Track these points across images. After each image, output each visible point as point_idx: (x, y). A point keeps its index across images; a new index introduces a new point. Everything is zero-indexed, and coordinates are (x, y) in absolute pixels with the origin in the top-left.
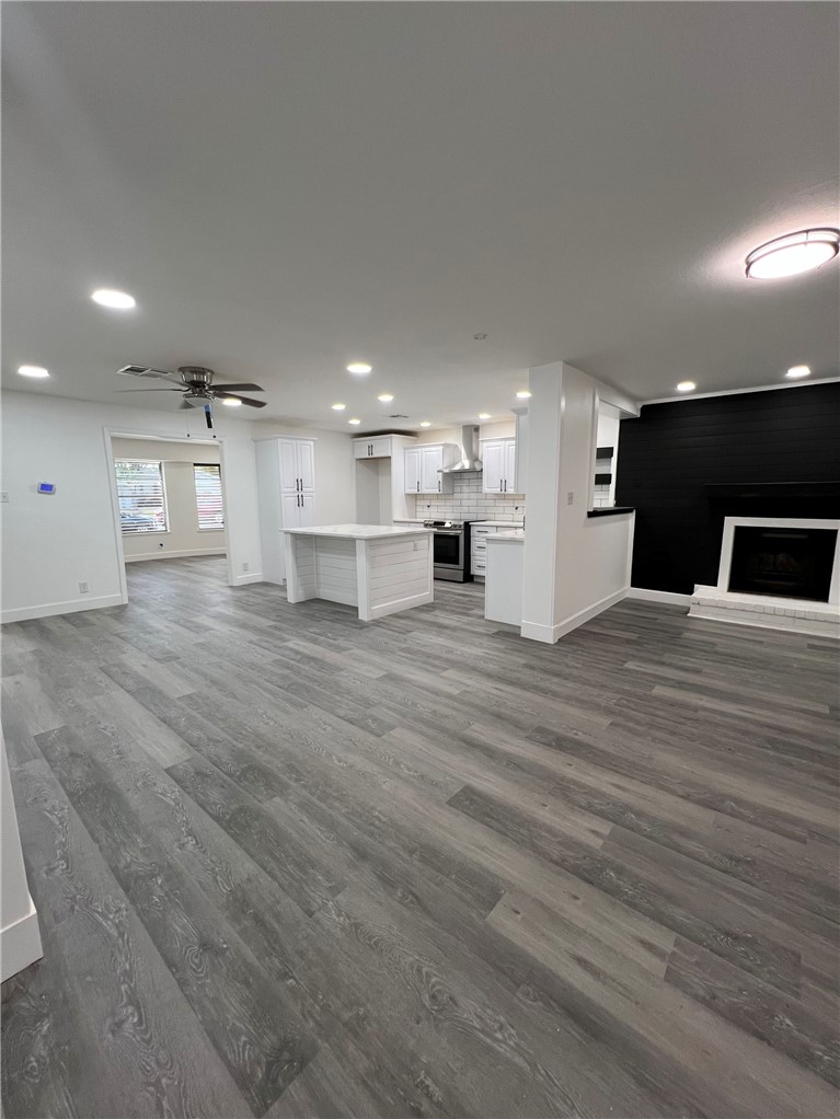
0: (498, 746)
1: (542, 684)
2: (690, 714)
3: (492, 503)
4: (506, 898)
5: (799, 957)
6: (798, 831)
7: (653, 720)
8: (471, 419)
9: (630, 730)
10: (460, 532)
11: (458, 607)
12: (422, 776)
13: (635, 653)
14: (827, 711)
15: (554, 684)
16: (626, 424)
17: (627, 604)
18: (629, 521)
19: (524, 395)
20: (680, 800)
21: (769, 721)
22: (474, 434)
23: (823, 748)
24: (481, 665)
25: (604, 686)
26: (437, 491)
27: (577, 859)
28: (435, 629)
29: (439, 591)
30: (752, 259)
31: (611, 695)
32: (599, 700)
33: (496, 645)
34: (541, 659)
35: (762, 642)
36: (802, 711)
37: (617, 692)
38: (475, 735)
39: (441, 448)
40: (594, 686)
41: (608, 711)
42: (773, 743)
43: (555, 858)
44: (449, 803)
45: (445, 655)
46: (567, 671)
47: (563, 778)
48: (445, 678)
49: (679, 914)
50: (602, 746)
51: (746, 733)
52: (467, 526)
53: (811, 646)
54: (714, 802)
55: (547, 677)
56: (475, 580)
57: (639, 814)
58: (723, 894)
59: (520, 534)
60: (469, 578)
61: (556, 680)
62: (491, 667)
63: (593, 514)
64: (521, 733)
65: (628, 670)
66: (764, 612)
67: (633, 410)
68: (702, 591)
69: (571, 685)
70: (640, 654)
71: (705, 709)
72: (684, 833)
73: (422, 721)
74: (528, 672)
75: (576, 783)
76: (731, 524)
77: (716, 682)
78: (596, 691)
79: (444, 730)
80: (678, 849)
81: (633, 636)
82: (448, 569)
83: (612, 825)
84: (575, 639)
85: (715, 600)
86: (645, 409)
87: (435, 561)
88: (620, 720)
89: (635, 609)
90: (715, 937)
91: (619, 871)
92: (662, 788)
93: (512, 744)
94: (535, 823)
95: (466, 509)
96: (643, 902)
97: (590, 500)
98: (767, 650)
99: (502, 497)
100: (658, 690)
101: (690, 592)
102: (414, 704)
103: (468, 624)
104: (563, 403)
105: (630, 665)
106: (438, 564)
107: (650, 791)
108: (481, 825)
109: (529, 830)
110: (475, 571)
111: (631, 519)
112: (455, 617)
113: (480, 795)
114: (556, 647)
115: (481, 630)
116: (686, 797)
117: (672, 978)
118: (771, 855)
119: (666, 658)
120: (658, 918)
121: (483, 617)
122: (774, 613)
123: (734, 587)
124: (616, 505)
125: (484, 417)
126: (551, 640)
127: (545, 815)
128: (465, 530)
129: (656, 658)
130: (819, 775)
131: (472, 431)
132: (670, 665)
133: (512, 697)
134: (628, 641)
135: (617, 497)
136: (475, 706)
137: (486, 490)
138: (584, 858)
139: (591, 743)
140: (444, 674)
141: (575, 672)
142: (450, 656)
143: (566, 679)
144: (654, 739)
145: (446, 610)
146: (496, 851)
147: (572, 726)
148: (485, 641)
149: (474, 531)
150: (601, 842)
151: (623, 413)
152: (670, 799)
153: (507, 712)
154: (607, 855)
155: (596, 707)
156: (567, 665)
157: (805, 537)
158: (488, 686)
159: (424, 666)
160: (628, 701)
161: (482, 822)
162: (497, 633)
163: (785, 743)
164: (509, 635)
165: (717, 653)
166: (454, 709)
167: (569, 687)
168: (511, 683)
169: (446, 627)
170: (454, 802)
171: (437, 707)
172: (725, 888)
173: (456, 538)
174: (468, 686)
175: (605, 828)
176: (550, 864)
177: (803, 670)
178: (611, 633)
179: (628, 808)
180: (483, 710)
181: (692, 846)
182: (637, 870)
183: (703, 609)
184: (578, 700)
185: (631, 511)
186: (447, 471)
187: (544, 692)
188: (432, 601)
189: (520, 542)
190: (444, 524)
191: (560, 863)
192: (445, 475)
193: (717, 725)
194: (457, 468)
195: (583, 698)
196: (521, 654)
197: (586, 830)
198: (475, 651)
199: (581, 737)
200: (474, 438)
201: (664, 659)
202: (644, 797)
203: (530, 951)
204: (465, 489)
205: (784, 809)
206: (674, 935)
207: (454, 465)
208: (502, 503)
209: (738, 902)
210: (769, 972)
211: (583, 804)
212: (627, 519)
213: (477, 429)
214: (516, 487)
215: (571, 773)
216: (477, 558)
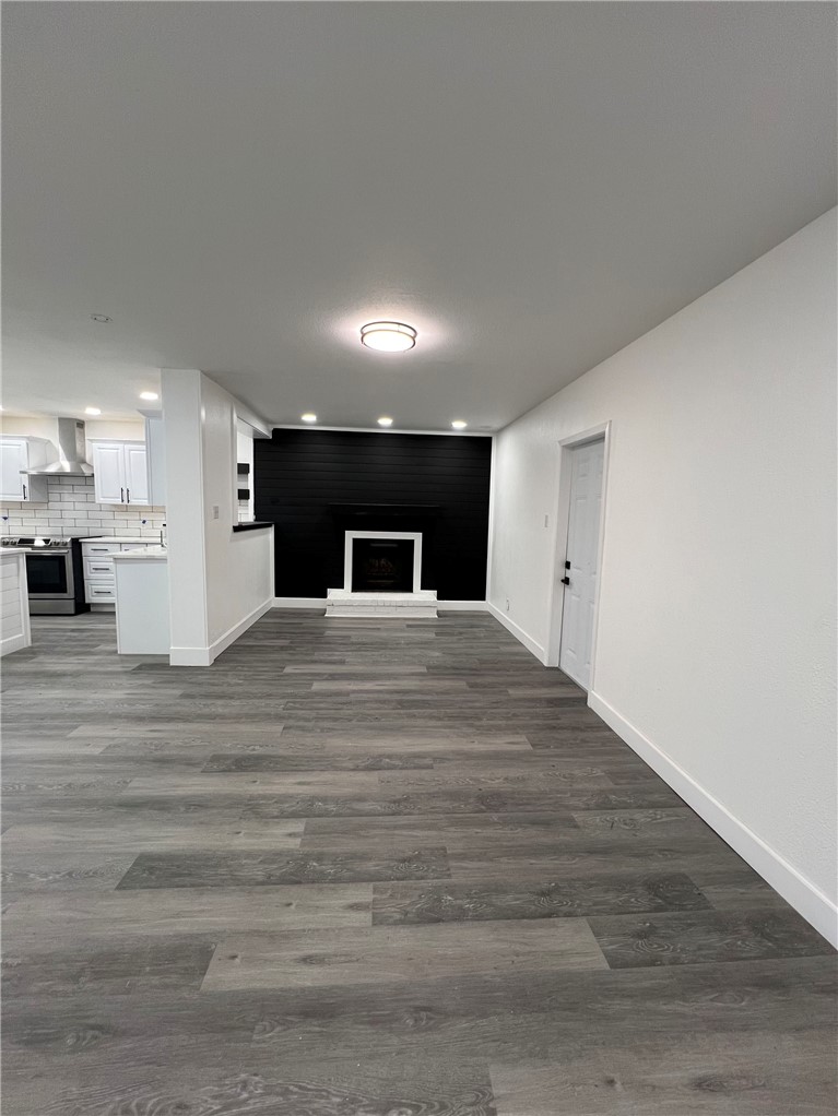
0: (172, 793)
1: (206, 711)
2: (343, 699)
3: (110, 515)
4: (220, 951)
5: (444, 849)
6: (428, 761)
7: (318, 714)
8: (73, 411)
9: (303, 729)
10: (67, 553)
11: (75, 646)
12: (70, 874)
13: (288, 657)
14: (425, 670)
15: (219, 707)
16: (259, 443)
17: (272, 613)
18: (269, 535)
19: (150, 396)
20: (352, 773)
21: (395, 688)
22: (77, 429)
23: (429, 698)
24: (126, 709)
25: (270, 695)
26: (21, 498)
27: (281, 868)
28: (44, 680)
29: (38, 630)
30: (365, 331)
31: (277, 702)
32: (268, 710)
33: (140, 682)
34: (200, 684)
35: (379, 629)
36: (413, 674)
37: (283, 698)
38: (137, 793)
39: (24, 442)
40: (261, 698)
41: (279, 718)
42: (401, 704)
43: (260, 879)
44: (118, 888)
45: (71, 710)
46: (232, 690)
47: (252, 798)
48: (76, 739)
49: (371, 866)
50: (281, 752)
51: (384, 702)
52: (76, 544)
53: (409, 626)
54: (375, 764)
55: (209, 702)
56: (92, 609)
57: (324, 800)
58: (396, 832)
59: (156, 551)
60: (82, 607)
61: (220, 702)
62: (141, 708)
63: (239, 528)
64: (195, 770)
65: (288, 675)
66: (376, 605)
67: (265, 431)
68: (333, 593)
69: (237, 703)
70: (297, 657)
71: (354, 692)
72: (361, 799)
73: (50, 804)
74: (187, 702)
75: (264, 797)
76: (350, 536)
77: (357, 667)
78: (263, 702)
79: (90, 803)
80: (360, 814)
81: (285, 642)
82: (49, 600)
83: (305, 820)
84: (232, 656)
85: (343, 600)
86: (276, 432)
87: (30, 592)
88: (291, 722)
89: (281, 617)
90: (397, 868)
91: (320, 858)
92: (337, 769)
93: (187, 786)
94: (234, 855)
95: (72, 523)
96: (346, 873)
97: (235, 515)
98: (384, 634)
99: (125, 508)
100: (317, 686)
101: (325, 596)
102: (32, 787)
103: (95, 664)
104: (203, 413)
105: (288, 670)
106: (34, 595)
107: (327, 776)
108: (170, 891)
109: (228, 866)
110: (90, 598)
111: (270, 534)
112: (73, 659)
113: (159, 858)
114: (214, 669)
115: (118, 668)
116: (356, 769)
117: (378, 921)
118: (417, 787)
119: (316, 656)
120: (358, 879)
121: (116, 652)
122: (384, 605)
123: (355, 589)
124: (256, 520)
125: (91, 412)
126: (206, 663)
127: (241, 843)
128: (73, 548)
129: (308, 658)
130: (431, 717)
131: (73, 428)
132: (321, 662)
133: (173, 736)
134: (282, 648)
135: (256, 512)
136: (127, 759)
137: (99, 499)
138: (288, 863)
139: (267, 753)
140: (74, 733)
141: (239, 689)
142: (77, 709)
143: (231, 698)
144: (322, 730)
145: (58, 653)
146: (196, 909)
147: (248, 743)
148: (124, 680)
149: (86, 550)
150: (298, 841)
151: (256, 432)
152: (345, 776)
153: (175, 752)
154: (307, 849)
155: (268, 718)
156: (229, 685)
157: (395, 545)
158: (140, 732)
159: (36, 732)
160: (294, 703)
161: (169, 887)
162: (140, 668)
163: (408, 701)
164: (155, 667)
165: (353, 644)
166: (100, 772)
167: (236, 706)
168: (170, 719)
169: (63, 675)
170: (128, 883)
171: (70, 779)
172: (395, 827)
173: (61, 559)
174: (113, 739)
175: (298, 826)
176: (259, 888)
177: (408, 644)
178: (266, 643)
179: (313, 799)
180: (140, 761)
181: (366, 806)
182: (333, 849)
183: (336, 609)
184: (248, 716)
185: (269, 526)
186: (34, 472)
187: (211, 718)
188: (30, 644)
189: (163, 560)
190: (32, 541)
191: (268, 881)
192: (33, 478)
193: (365, 702)
194: (52, 469)
195: (253, 712)
196: (175, 685)
197: (283, 837)
198: (115, 694)
199: (259, 751)
200: (77, 435)
201: (315, 658)
202: (325, 783)
203: (257, 985)
204: (66, 497)
205: (416, 749)
206: (371, 885)
207: (47, 465)
208: (125, 516)
209: (405, 833)
210: (433, 870)
211: (276, 814)
212: (267, 533)
213: (81, 424)
214: (150, 496)
215: (257, 789)
216: (92, 582)
